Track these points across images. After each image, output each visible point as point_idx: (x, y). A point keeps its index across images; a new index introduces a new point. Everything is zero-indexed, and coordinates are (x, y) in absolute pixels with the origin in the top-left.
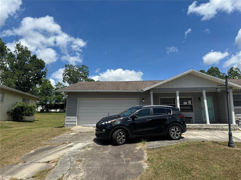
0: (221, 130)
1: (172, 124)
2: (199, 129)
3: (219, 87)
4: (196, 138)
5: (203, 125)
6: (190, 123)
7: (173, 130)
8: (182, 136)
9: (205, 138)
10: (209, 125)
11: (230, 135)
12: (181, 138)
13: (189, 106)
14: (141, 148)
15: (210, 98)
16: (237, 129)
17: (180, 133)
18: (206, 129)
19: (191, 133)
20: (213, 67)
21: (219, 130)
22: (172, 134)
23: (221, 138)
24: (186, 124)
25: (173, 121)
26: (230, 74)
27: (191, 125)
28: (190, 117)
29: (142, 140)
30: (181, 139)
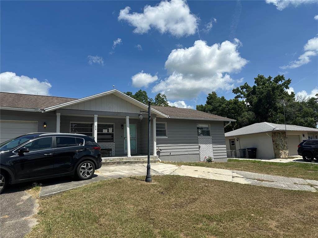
0: (142, 163)
1: (83, 159)
2: (119, 163)
3: (141, 113)
4: (113, 175)
5: (123, 159)
6: (109, 156)
7: (83, 167)
8: (95, 173)
9: (122, 174)
10: (130, 158)
11: (148, 168)
12: (94, 176)
13: (110, 134)
14: (31, 197)
15: (134, 126)
16: (157, 161)
17: (92, 170)
18: (126, 163)
19: (108, 169)
20: (141, 90)
21: (140, 163)
22: (81, 172)
23: (140, 172)
24: (102, 158)
25: (84, 154)
26: (157, 101)
27: (108, 159)
28: (109, 148)
29: (34, 184)
30: (93, 178)
